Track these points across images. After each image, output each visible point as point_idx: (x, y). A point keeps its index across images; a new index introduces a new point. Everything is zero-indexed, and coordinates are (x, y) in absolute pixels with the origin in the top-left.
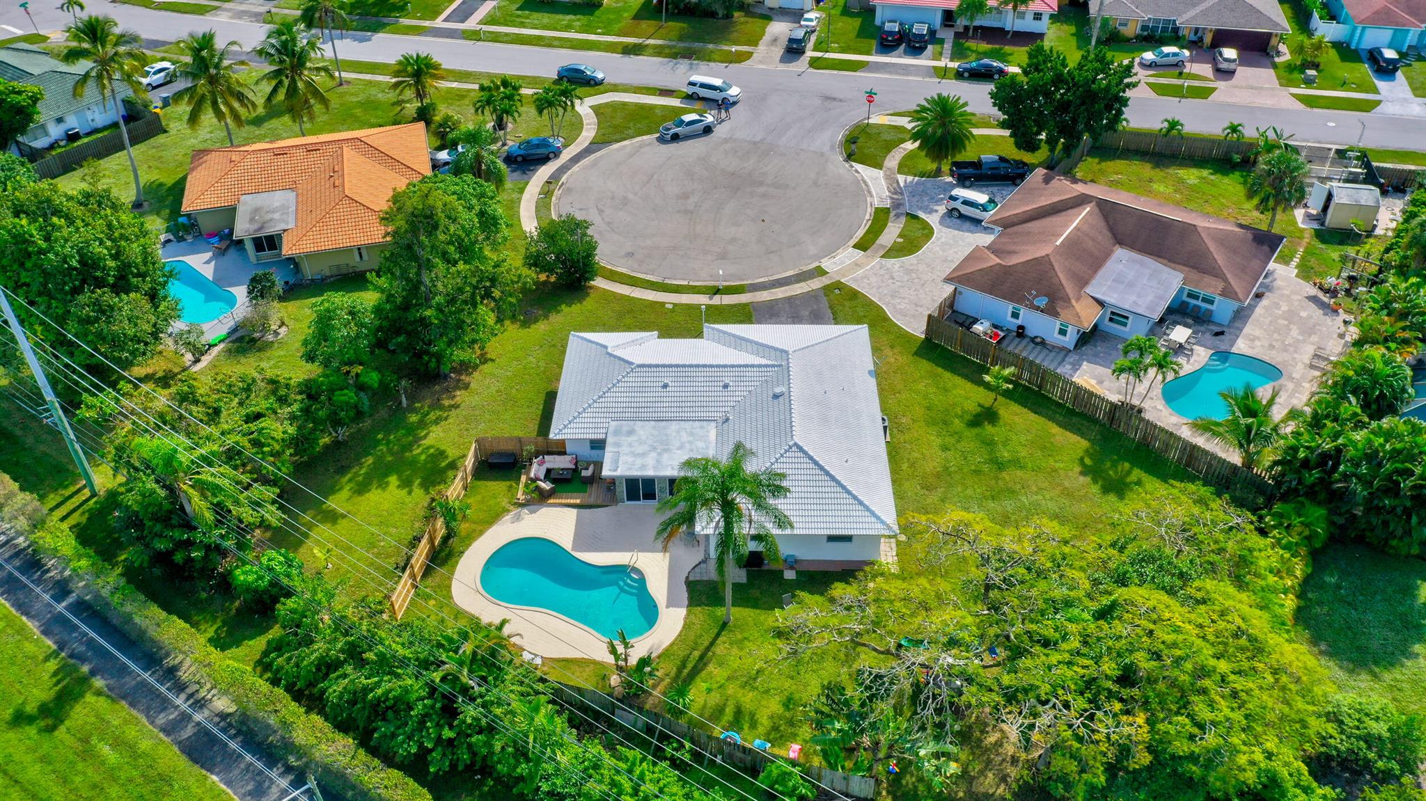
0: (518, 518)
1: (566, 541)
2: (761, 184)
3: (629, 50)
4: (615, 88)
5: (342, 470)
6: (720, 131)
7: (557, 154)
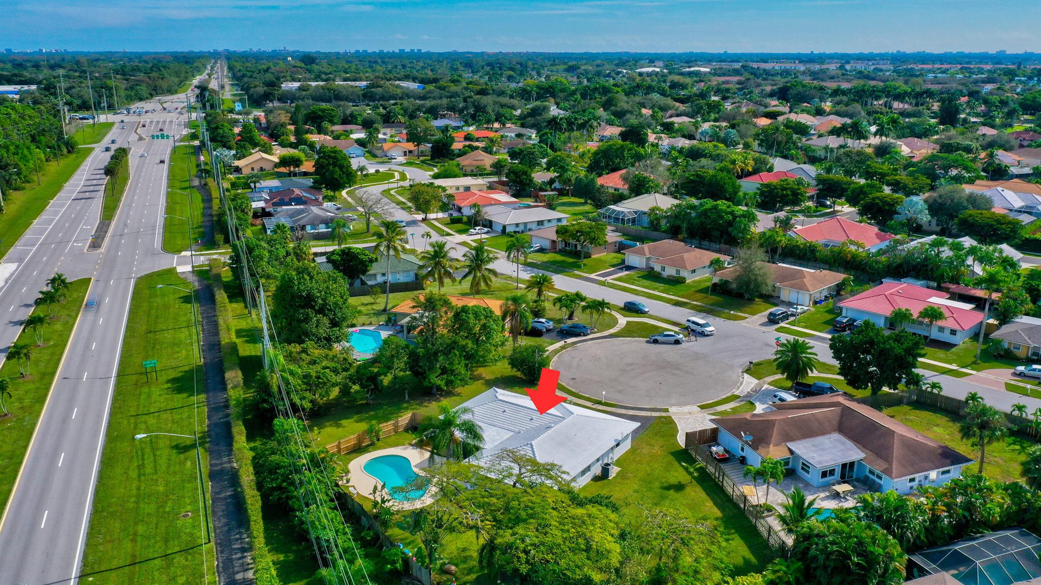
0: (405, 449)
1: (413, 463)
2: (679, 369)
3: (677, 304)
4: (651, 317)
5: (357, 413)
6: (684, 345)
7: (588, 335)
